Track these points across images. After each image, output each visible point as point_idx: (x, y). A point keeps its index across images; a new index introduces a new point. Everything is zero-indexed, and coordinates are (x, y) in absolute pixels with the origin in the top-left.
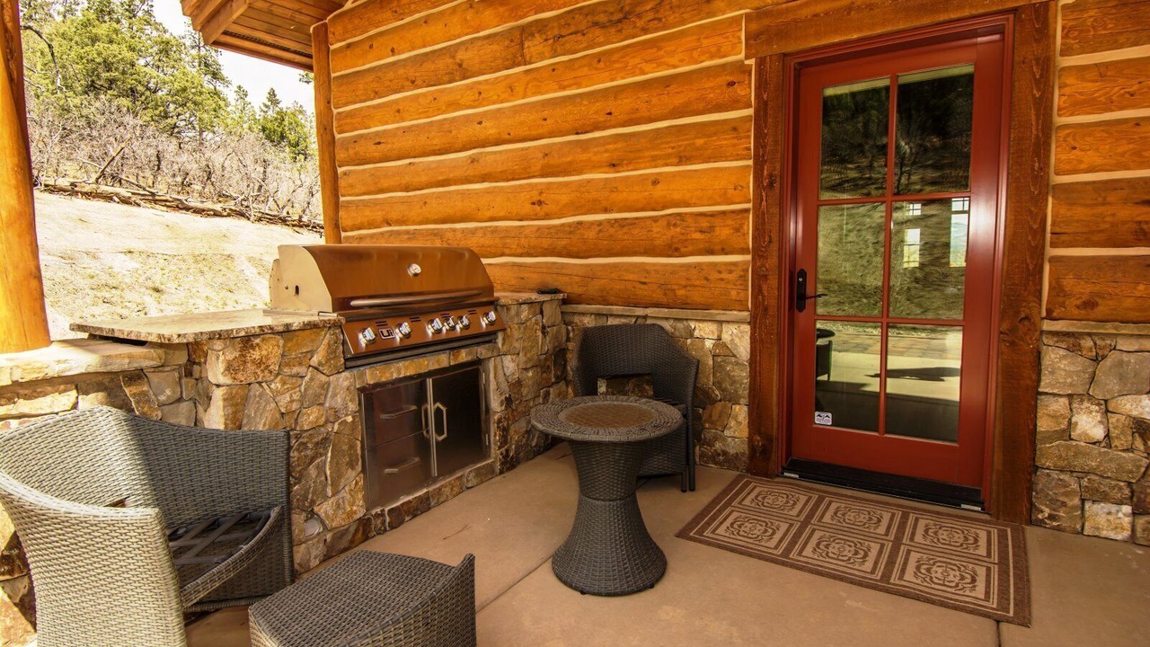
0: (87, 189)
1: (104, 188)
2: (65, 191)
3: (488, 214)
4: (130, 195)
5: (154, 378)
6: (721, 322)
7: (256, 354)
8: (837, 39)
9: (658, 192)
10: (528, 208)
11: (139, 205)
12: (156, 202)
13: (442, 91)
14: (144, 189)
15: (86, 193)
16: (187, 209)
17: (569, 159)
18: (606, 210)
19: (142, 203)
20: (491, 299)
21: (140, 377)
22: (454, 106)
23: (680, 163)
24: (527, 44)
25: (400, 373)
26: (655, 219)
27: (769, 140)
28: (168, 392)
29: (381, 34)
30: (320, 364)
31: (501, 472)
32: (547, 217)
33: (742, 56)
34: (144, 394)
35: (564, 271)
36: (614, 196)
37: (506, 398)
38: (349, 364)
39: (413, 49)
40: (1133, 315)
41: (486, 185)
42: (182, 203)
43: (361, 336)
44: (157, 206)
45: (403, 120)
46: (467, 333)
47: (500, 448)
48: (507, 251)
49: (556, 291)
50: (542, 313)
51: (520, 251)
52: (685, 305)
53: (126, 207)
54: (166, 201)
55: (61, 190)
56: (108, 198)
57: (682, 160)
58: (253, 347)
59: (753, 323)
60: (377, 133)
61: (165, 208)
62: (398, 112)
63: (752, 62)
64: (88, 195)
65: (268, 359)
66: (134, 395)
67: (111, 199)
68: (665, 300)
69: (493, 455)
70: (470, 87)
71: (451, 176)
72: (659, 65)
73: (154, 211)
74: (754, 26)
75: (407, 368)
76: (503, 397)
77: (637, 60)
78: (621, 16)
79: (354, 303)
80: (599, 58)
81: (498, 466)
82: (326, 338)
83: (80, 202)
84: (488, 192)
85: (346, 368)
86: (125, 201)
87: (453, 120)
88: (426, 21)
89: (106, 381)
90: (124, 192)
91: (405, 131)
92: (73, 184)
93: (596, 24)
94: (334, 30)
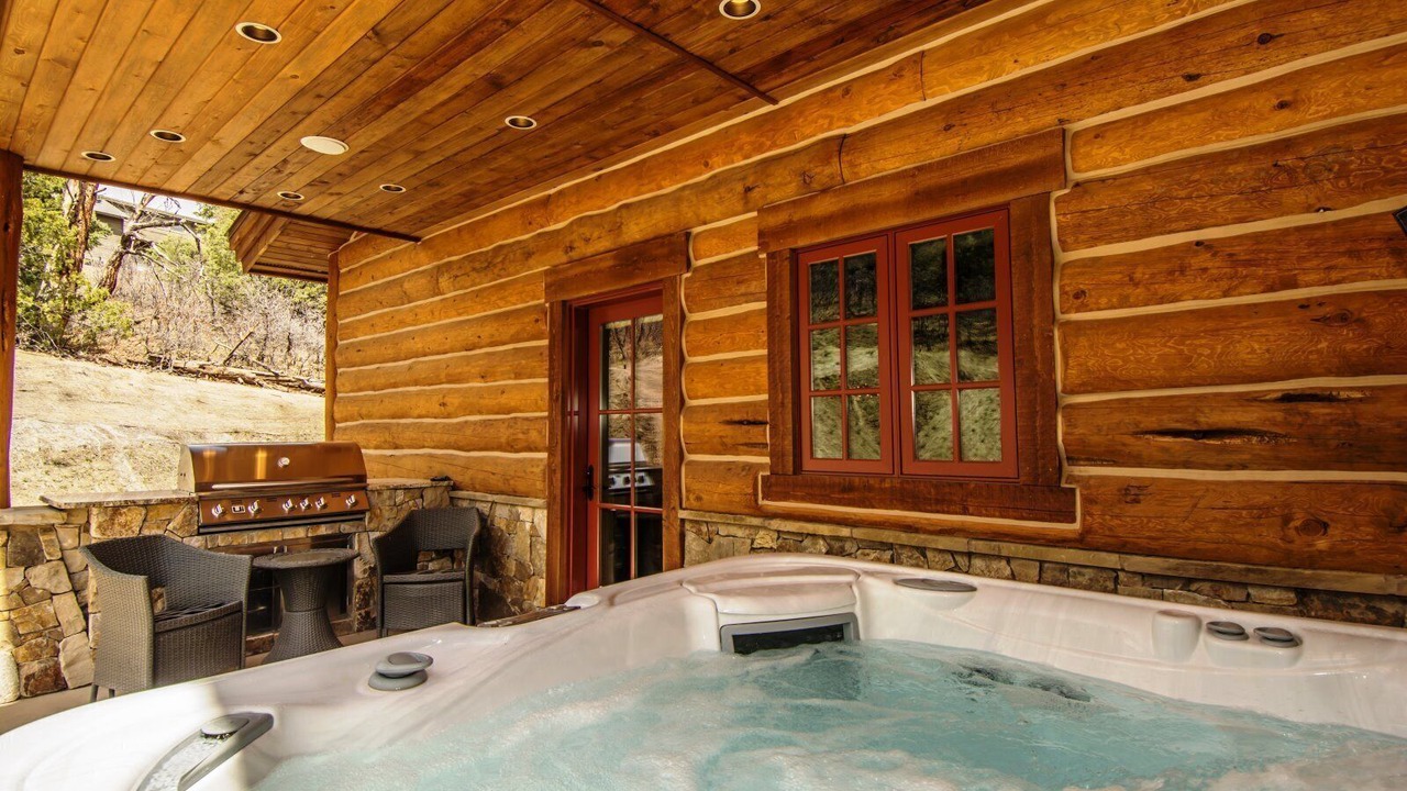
0: (215, 370)
1: (231, 370)
2: (193, 373)
3: (416, 412)
4: (254, 375)
5: (61, 532)
6: (534, 508)
7: (122, 519)
8: (585, 294)
9: (503, 400)
10: (437, 409)
11: (261, 386)
12: (278, 382)
13: (397, 311)
14: (269, 370)
15: (214, 375)
16: (309, 388)
17: (460, 370)
18: (480, 413)
19: (265, 383)
20: (363, 485)
21: (50, 530)
22: (402, 323)
23: (516, 378)
24: (440, 280)
25: (252, 539)
26: (503, 421)
27: (556, 364)
28: (70, 541)
29: (367, 264)
30: (175, 528)
31: (359, 630)
32: (449, 416)
33: (543, 301)
34: (52, 541)
35: (455, 462)
36: (481, 401)
37: (370, 568)
38: (202, 530)
39: (384, 277)
40: (721, 507)
41: (418, 388)
42: (304, 383)
43: (213, 511)
44: (279, 387)
45: (375, 332)
46: (325, 511)
47: (359, 609)
48: (426, 444)
49: (447, 479)
50: (422, 497)
51: (433, 444)
52: (515, 493)
53: (249, 388)
54: (289, 381)
55: (190, 372)
56: (233, 379)
57: (518, 376)
58: (121, 514)
59: (549, 507)
60: (360, 343)
61: (286, 389)
62: (372, 325)
63: (547, 305)
64: (215, 377)
65: (131, 523)
66: (45, 541)
67: (236, 380)
68: (503, 488)
69: (352, 615)
70: (411, 310)
71: (398, 379)
72: (507, 302)
73: (276, 392)
74: (549, 280)
75: (260, 537)
76: (367, 567)
77: (494, 298)
78: (486, 264)
79: (215, 487)
80: (477, 294)
81: (356, 626)
82: (185, 510)
83: (205, 383)
84: (418, 394)
85: (199, 534)
86: (249, 382)
87: (401, 334)
88: (391, 257)
89: (28, 530)
90: (248, 373)
91: (375, 341)
92: (202, 367)
93: (474, 269)
94: (342, 259)
